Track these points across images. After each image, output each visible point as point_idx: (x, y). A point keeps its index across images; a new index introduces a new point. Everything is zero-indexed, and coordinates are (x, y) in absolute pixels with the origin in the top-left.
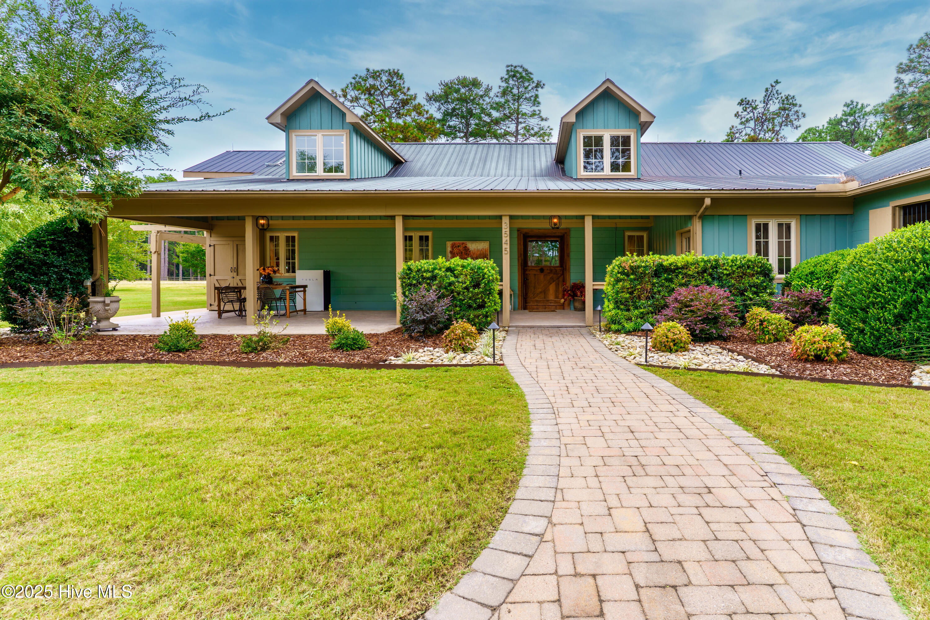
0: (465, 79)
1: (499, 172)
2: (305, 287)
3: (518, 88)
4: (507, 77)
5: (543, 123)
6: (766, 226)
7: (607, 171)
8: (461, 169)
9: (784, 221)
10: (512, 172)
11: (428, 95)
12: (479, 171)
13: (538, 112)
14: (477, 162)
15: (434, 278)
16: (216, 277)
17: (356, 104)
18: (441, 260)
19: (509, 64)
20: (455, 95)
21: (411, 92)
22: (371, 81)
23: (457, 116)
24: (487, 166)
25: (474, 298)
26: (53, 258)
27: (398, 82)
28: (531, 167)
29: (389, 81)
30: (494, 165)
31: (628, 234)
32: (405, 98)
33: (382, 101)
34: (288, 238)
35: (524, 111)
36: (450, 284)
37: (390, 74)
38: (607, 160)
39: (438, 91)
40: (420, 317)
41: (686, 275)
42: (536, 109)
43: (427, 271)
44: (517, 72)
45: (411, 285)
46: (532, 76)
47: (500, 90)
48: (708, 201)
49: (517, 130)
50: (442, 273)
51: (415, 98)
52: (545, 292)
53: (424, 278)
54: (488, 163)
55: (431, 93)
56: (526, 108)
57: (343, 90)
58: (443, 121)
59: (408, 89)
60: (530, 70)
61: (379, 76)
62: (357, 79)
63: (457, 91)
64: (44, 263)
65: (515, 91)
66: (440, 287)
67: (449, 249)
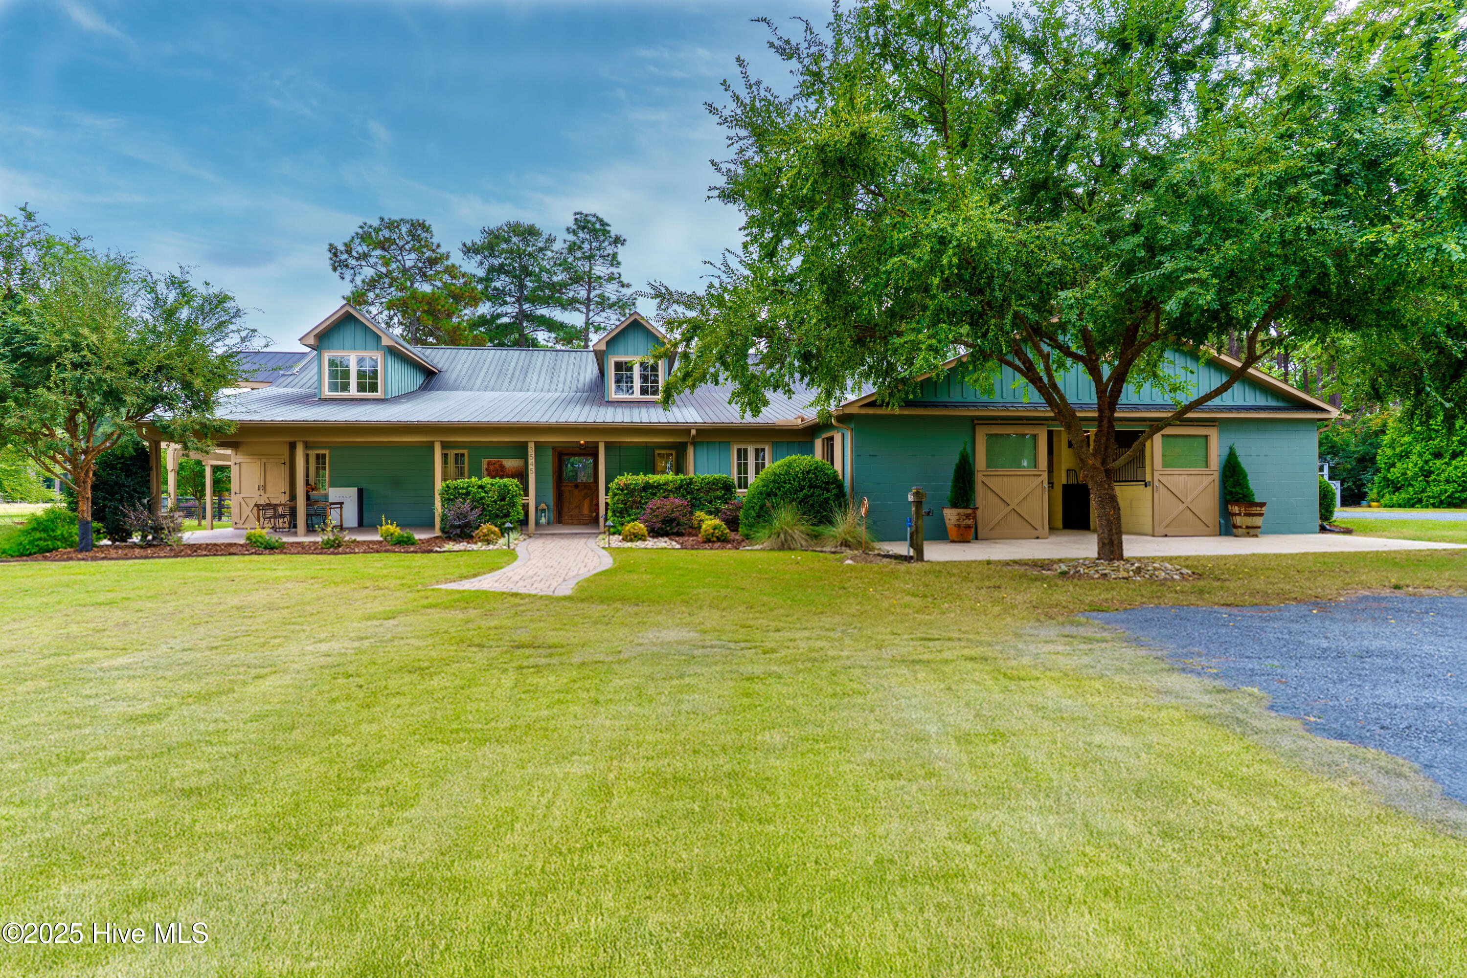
0: (518, 225)
1: (540, 385)
2: (341, 503)
3: (590, 243)
4: (575, 227)
5: (625, 291)
6: (746, 451)
7: (637, 395)
8: (499, 382)
9: (760, 446)
10: (553, 387)
11: (465, 245)
12: (519, 384)
13: (617, 276)
14: (517, 373)
15: (468, 493)
16: (242, 495)
17: (364, 263)
18: (474, 479)
19: (578, 210)
20: (505, 246)
21: (442, 250)
22: (386, 233)
23: (507, 273)
24: (528, 380)
25: (501, 509)
26: (123, 479)
27: (424, 235)
28: (574, 382)
29: (410, 232)
30: (535, 377)
31: (657, 452)
32: (434, 256)
33: (400, 258)
34: (318, 456)
35: (599, 273)
36: (482, 498)
37: (412, 225)
38: (637, 383)
39: (479, 239)
40: (457, 523)
41: (666, 490)
42: (614, 270)
43: (462, 488)
44: (588, 222)
45: (449, 499)
46: (608, 228)
47: (565, 246)
48: (693, 432)
49: (588, 298)
50: (474, 490)
51: (447, 257)
52: (580, 507)
53: (459, 494)
54: (530, 375)
55: (469, 243)
56: (600, 270)
57: (346, 245)
58: (487, 280)
59: (438, 246)
60: (606, 220)
61: (397, 227)
62: (366, 228)
63: (508, 241)
64: (117, 483)
65: (586, 246)
66: (473, 501)
67: (485, 467)
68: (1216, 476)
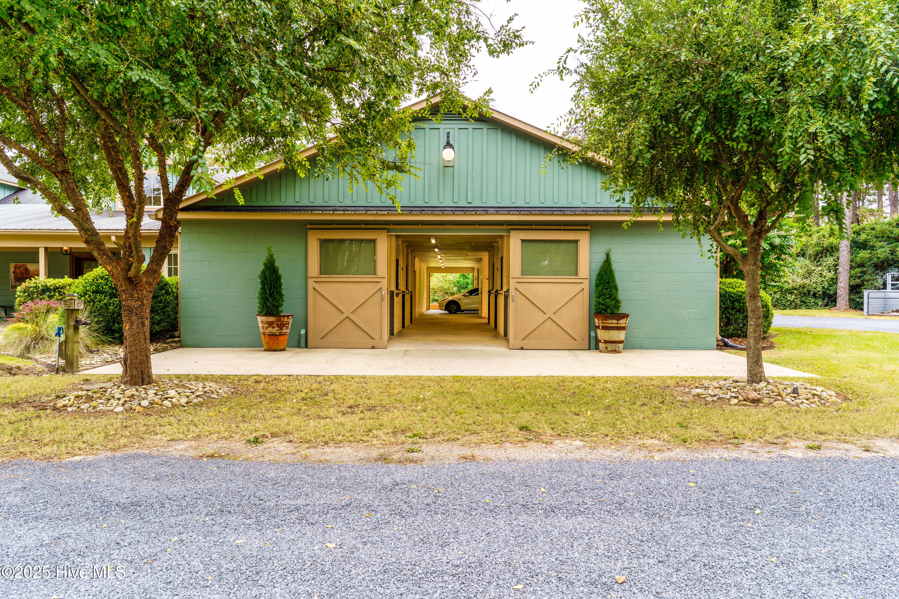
67: (12, 270)
68: (586, 285)
